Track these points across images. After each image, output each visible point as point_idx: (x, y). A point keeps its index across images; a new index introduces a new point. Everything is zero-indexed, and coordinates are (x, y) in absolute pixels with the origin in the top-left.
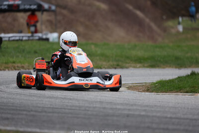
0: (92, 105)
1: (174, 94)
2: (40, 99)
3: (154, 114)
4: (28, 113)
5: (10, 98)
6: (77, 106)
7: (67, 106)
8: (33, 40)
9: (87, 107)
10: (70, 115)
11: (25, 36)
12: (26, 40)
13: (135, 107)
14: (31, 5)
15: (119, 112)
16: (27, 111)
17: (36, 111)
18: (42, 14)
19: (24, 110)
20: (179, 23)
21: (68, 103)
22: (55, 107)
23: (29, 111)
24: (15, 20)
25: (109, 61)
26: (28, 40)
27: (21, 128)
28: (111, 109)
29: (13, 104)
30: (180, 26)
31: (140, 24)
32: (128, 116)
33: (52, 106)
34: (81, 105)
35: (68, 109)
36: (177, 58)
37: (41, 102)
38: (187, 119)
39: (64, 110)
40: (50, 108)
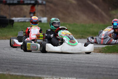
0: (67, 61)
1: (115, 54)
3: (104, 66)
4: (29, 65)
5: (18, 56)
6: (57, 61)
7: (52, 61)
9: (64, 61)
10: (54, 66)
11: (27, 19)
12: (28, 22)
13: (92, 62)
14: (31, 1)
15: (83, 65)
16: (28, 63)
17: (33, 64)
18: (38, 6)
19: (27, 63)
21: (53, 59)
22: (45, 61)
23: (30, 64)
24: (21, 9)
25: (77, 34)
27: (25, 74)
28: (78, 62)
29: (20, 59)
33: (43, 61)
34: (60, 60)
35: (53, 63)
37: (37, 58)
39: (50, 63)
40: (42, 62)
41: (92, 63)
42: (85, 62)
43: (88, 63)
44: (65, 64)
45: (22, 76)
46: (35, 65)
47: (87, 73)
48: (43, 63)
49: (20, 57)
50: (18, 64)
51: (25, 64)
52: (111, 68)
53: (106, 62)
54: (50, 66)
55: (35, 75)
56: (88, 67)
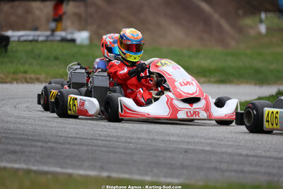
0: (135, 135)
2: (61, 125)
3: (224, 150)
4: (45, 145)
5: (20, 123)
6: (113, 136)
7: (100, 135)
8: (53, 41)
9: (129, 137)
10: (104, 149)
11: (42, 35)
12: (43, 41)
13: (196, 140)
15: (174, 146)
16: (42, 141)
17: (55, 142)
18: (67, 4)
19: (39, 141)
20: (261, 21)
21: (102, 131)
22: (82, 136)
23: (46, 142)
24: (28, 11)
26: (46, 41)
27: (34, 165)
28: (163, 141)
29: (23, 131)
30: (262, 25)
31: (206, 20)
32: (186, 151)
33: (78, 136)
34: (119, 134)
35: (102, 140)
36: (257, 71)
37: (64, 129)
38: (271, 157)
39: (95, 141)
40: (75, 138)
41: (195, 143)
42: (178, 139)
43: (185, 142)
44: (130, 143)
45: (28, 172)
46: (59, 146)
47: (183, 167)
48: (79, 140)
49: (22, 126)
50: (17, 142)
51: (34, 143)
52: (240, 155)
53: (228, 141)
54: (95, 148)
55: (58, 170)
56: (186, 152)
